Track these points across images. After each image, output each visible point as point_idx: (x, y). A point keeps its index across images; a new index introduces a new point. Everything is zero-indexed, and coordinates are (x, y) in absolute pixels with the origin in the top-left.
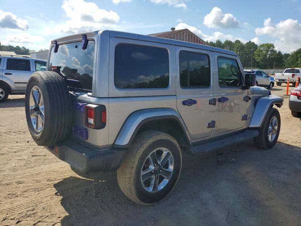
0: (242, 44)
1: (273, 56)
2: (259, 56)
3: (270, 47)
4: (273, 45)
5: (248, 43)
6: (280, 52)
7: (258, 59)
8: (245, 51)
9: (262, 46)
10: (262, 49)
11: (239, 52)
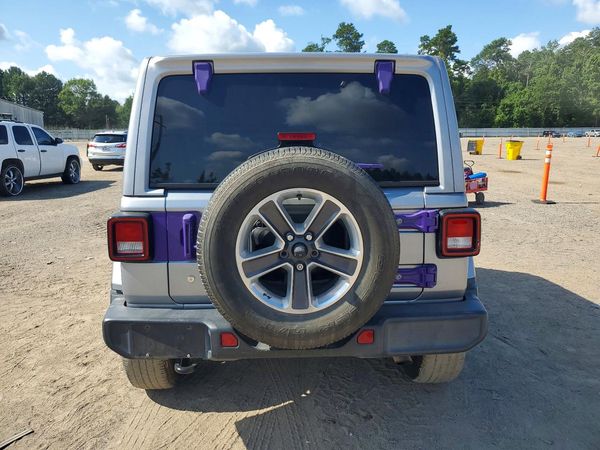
0: (28, 78)
1: (96, 105)
2: (71, 104)
3: (87, 85)
4: (92, 82)
5: (39, 75)
6: (107, 97)
7: (69, 110)
8: (36, 92)
9: (73, 82)
10: (73, 89)
11: (23, 93)
